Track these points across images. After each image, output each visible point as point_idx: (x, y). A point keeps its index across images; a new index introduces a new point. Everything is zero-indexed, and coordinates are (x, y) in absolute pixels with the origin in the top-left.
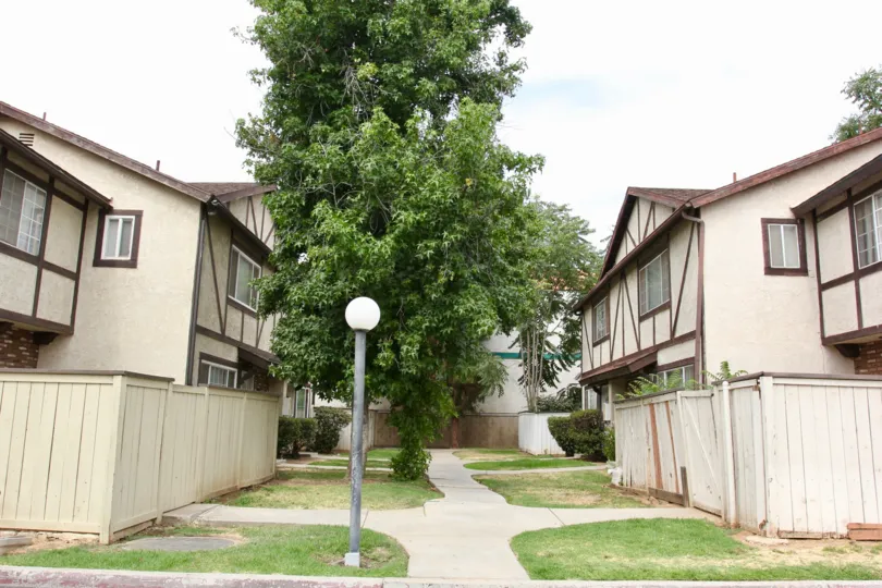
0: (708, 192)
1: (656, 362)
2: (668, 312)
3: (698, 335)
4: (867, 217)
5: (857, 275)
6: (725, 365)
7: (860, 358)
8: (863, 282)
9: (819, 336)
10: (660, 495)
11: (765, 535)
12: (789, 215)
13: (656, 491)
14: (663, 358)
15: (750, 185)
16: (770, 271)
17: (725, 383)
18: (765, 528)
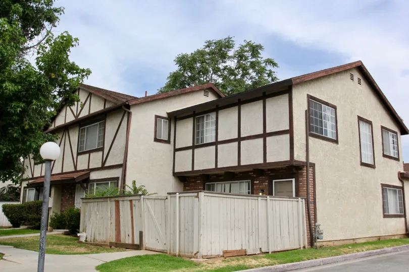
0: (136, 99)
1: (89, 177)
2: (101, 153)
3: (123, 166)
4: (200, 123)
5: (193, 147)
6: (134, 182)
7: (186, 182)
8: (196, 151)
9: (172, 171)
10: (118, 245)
11: (197, 258)
12: (165, 115)
13: (116, 243)
14: (94, 176)
15: (153, 98)
16: (156, 140)
17: (178, 194)
18: (196, 255)
